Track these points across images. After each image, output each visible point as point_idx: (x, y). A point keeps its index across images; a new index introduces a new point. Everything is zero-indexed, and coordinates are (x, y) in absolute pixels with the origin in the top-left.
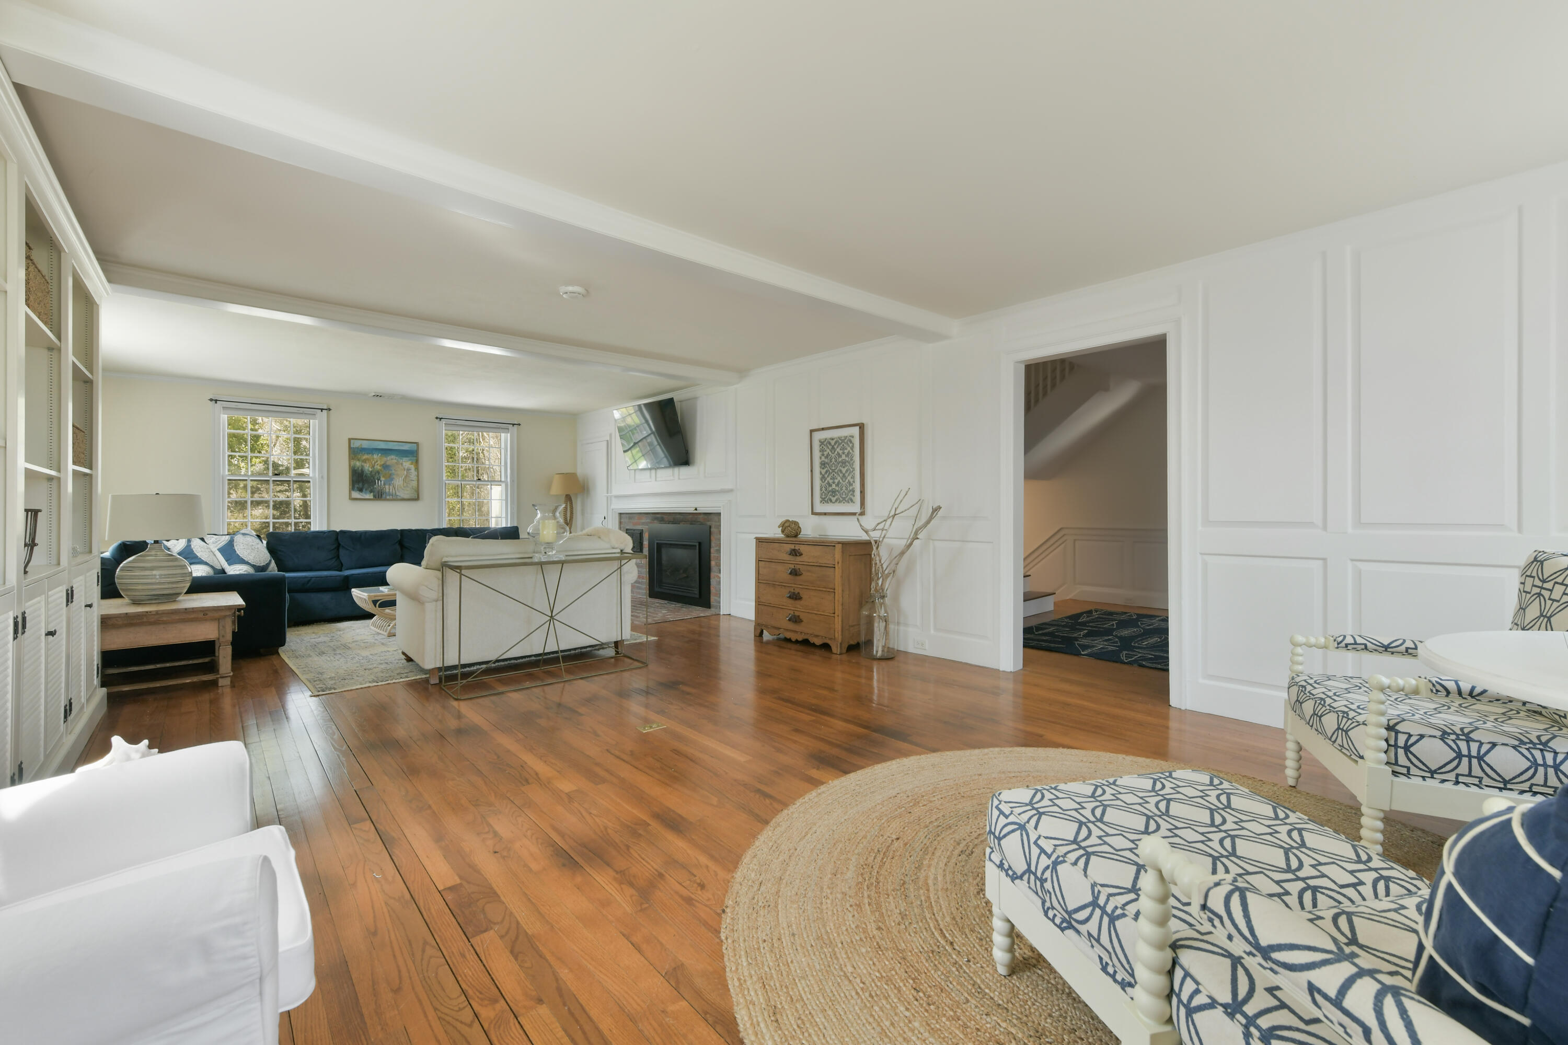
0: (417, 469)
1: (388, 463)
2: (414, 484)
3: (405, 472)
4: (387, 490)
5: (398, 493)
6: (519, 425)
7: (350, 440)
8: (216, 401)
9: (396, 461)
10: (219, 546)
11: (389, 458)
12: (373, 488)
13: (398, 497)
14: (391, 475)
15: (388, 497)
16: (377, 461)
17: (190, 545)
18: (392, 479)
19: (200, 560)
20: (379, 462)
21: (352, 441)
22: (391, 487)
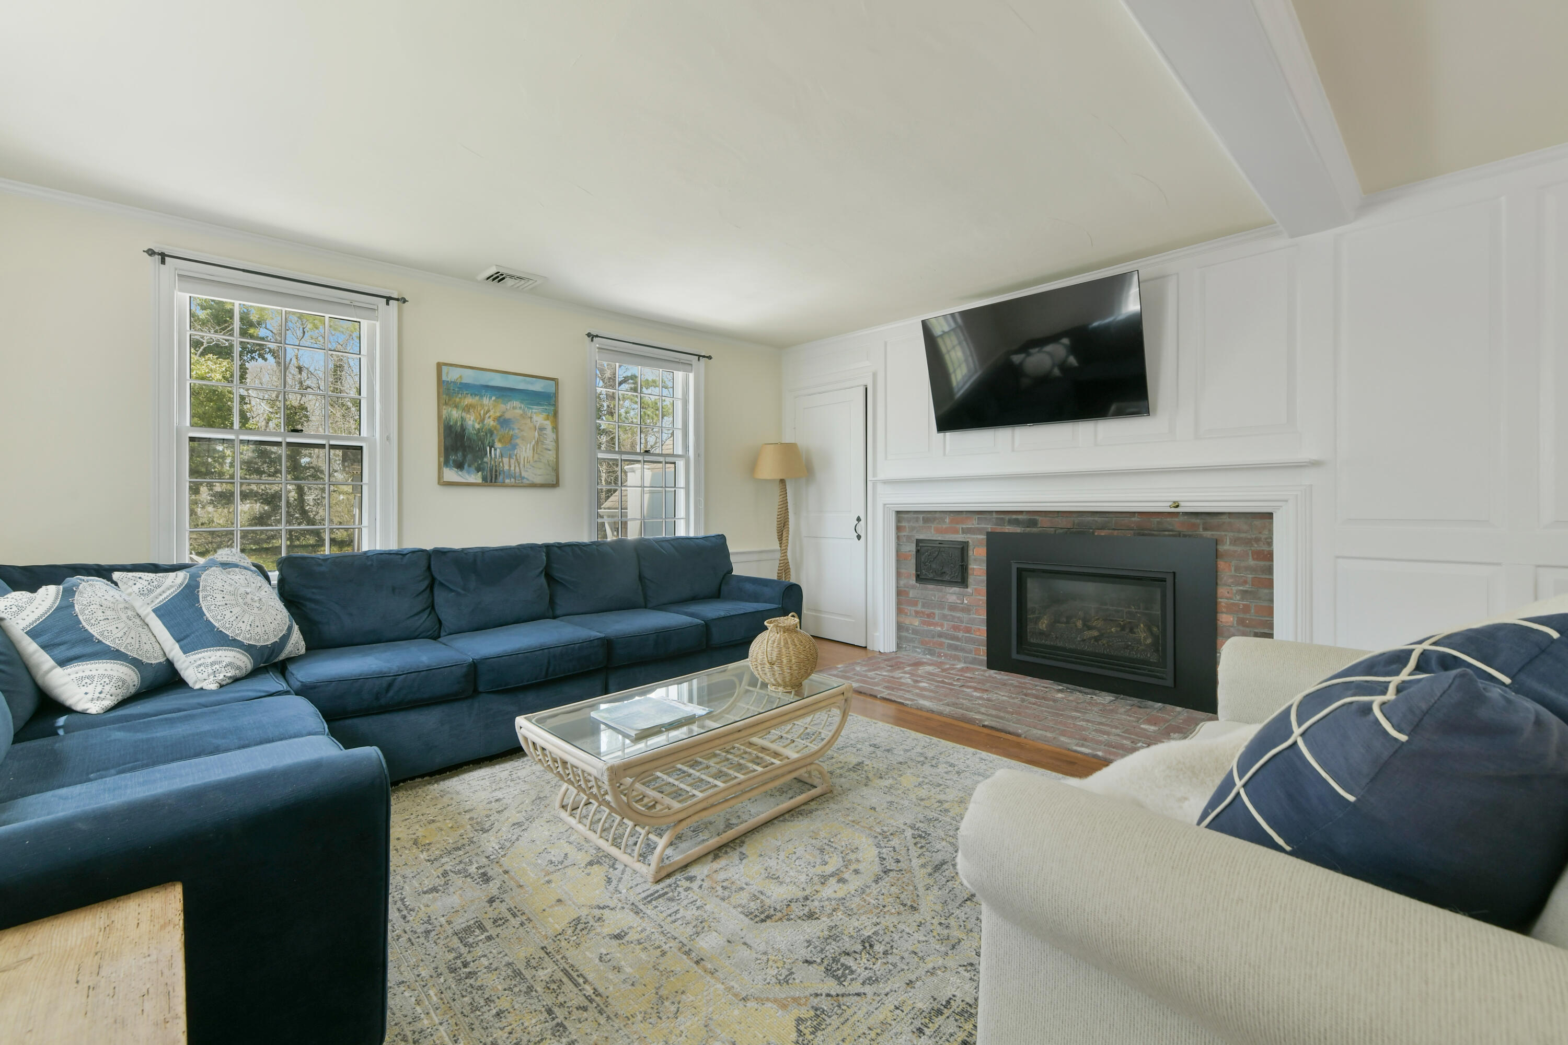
0: (555, 428)
1: (507, 416)
2: (551, 455)
3: (536, 434)
4: (506, 467)
5: (524, 474)
6: (710, 358)
7: (440, 366)
8: (163, 257)
9: (520, 412)
10: (157, 603)
11: (509, 405)
12: (483, 463)
13: (525, 481)
14: (512, 437)
15: (507, 481)
16: (488, 411)
17: (72, 606)
18: (514, 447)
19: (98, 648)
20: (491, 413)
21: (445, 369)
22: (513, 461)
